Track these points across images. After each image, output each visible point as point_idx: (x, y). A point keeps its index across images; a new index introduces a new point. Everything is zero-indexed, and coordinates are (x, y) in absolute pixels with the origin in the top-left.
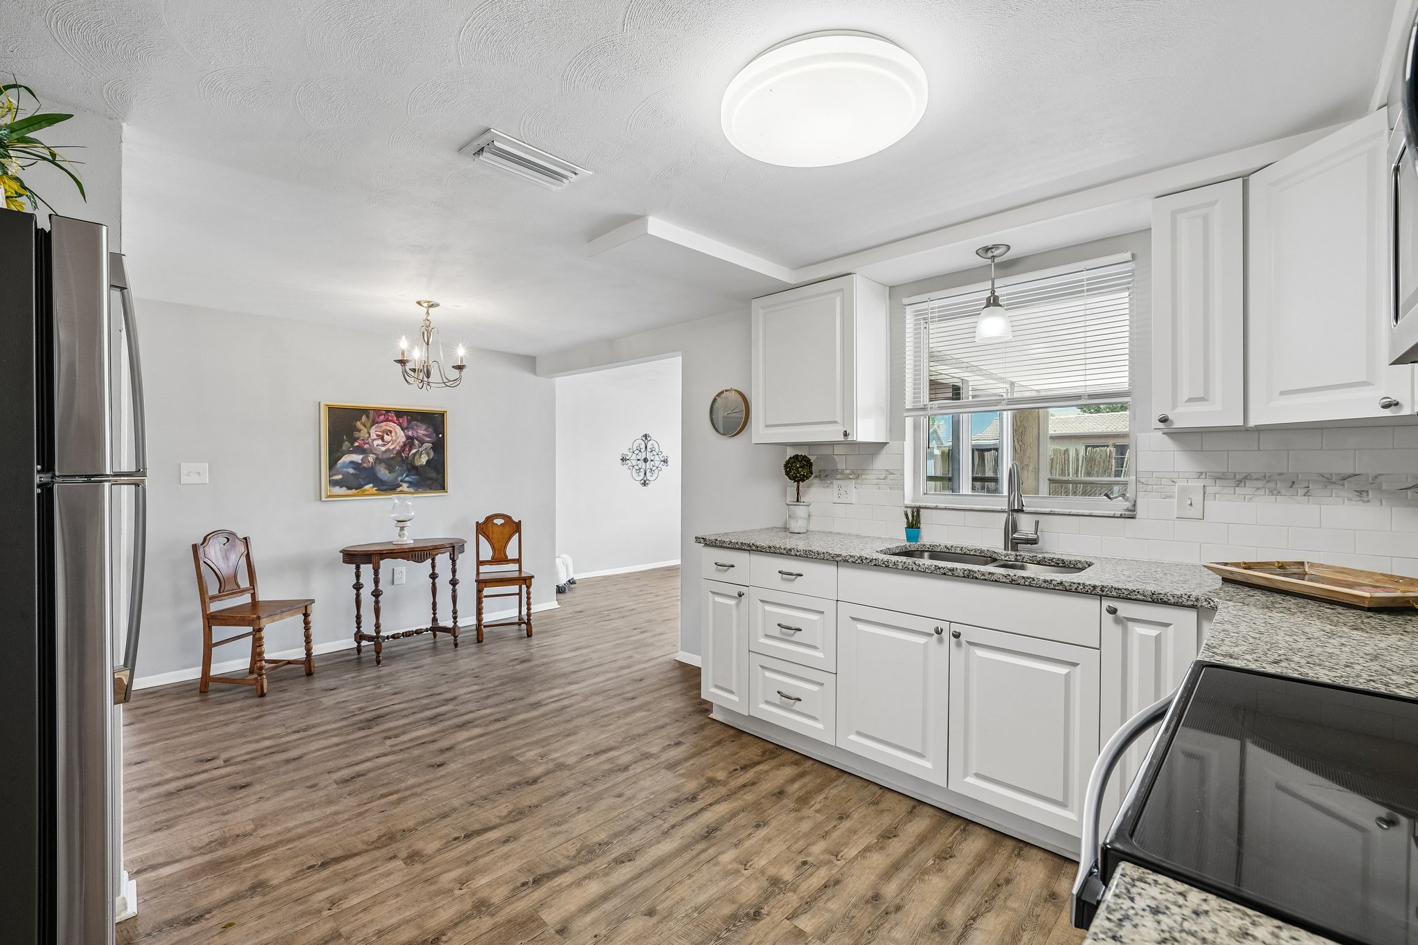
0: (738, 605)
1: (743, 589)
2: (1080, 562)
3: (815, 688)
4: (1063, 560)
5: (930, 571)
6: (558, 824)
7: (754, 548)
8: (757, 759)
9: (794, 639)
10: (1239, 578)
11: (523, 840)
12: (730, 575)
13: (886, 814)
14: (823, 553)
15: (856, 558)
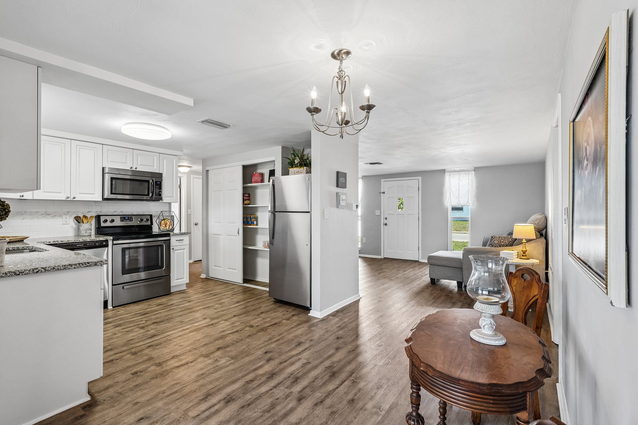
6: (207, 336)
11: (218, 332)
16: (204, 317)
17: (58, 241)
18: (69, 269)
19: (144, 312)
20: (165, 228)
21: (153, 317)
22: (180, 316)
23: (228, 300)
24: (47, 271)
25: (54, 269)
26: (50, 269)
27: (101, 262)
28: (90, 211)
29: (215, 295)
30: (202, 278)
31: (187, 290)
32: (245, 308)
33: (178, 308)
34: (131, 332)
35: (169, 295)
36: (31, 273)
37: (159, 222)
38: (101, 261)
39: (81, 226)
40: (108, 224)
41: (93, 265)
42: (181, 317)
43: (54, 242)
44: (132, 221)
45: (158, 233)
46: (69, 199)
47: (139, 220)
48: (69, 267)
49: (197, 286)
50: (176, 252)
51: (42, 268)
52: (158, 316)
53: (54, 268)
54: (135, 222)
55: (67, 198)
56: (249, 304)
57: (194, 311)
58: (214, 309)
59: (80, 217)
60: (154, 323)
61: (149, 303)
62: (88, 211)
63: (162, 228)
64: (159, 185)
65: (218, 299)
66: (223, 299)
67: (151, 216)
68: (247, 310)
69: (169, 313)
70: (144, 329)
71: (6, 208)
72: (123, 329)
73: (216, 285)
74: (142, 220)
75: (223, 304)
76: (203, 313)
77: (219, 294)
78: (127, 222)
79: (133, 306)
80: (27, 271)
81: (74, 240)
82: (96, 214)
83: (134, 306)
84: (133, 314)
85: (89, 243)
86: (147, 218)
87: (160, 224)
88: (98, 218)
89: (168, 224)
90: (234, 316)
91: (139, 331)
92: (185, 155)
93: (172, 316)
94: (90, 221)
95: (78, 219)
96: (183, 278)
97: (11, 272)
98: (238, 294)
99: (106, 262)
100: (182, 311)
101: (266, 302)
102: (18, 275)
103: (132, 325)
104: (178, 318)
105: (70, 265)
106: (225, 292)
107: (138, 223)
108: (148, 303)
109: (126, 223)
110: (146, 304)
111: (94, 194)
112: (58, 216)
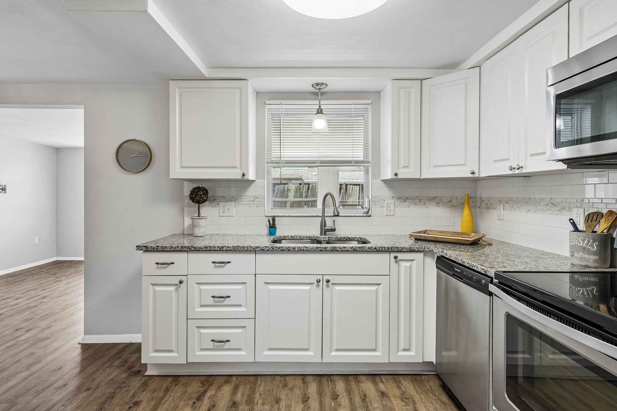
0: (177, 290)
1: (184, 278)
2: (356, 238)
3: (239, 331)
4: (349, 238)
5: (313, 250)
7: (193, 249)
8: (202, 390)
9: (225, 303)
10: (423, 238)
12: (170, 270)
13: (295, 389)
14: (247, 247)
15: (270, 248)
55: (512, 169)
85: (466, 271)
112: (567, 209)
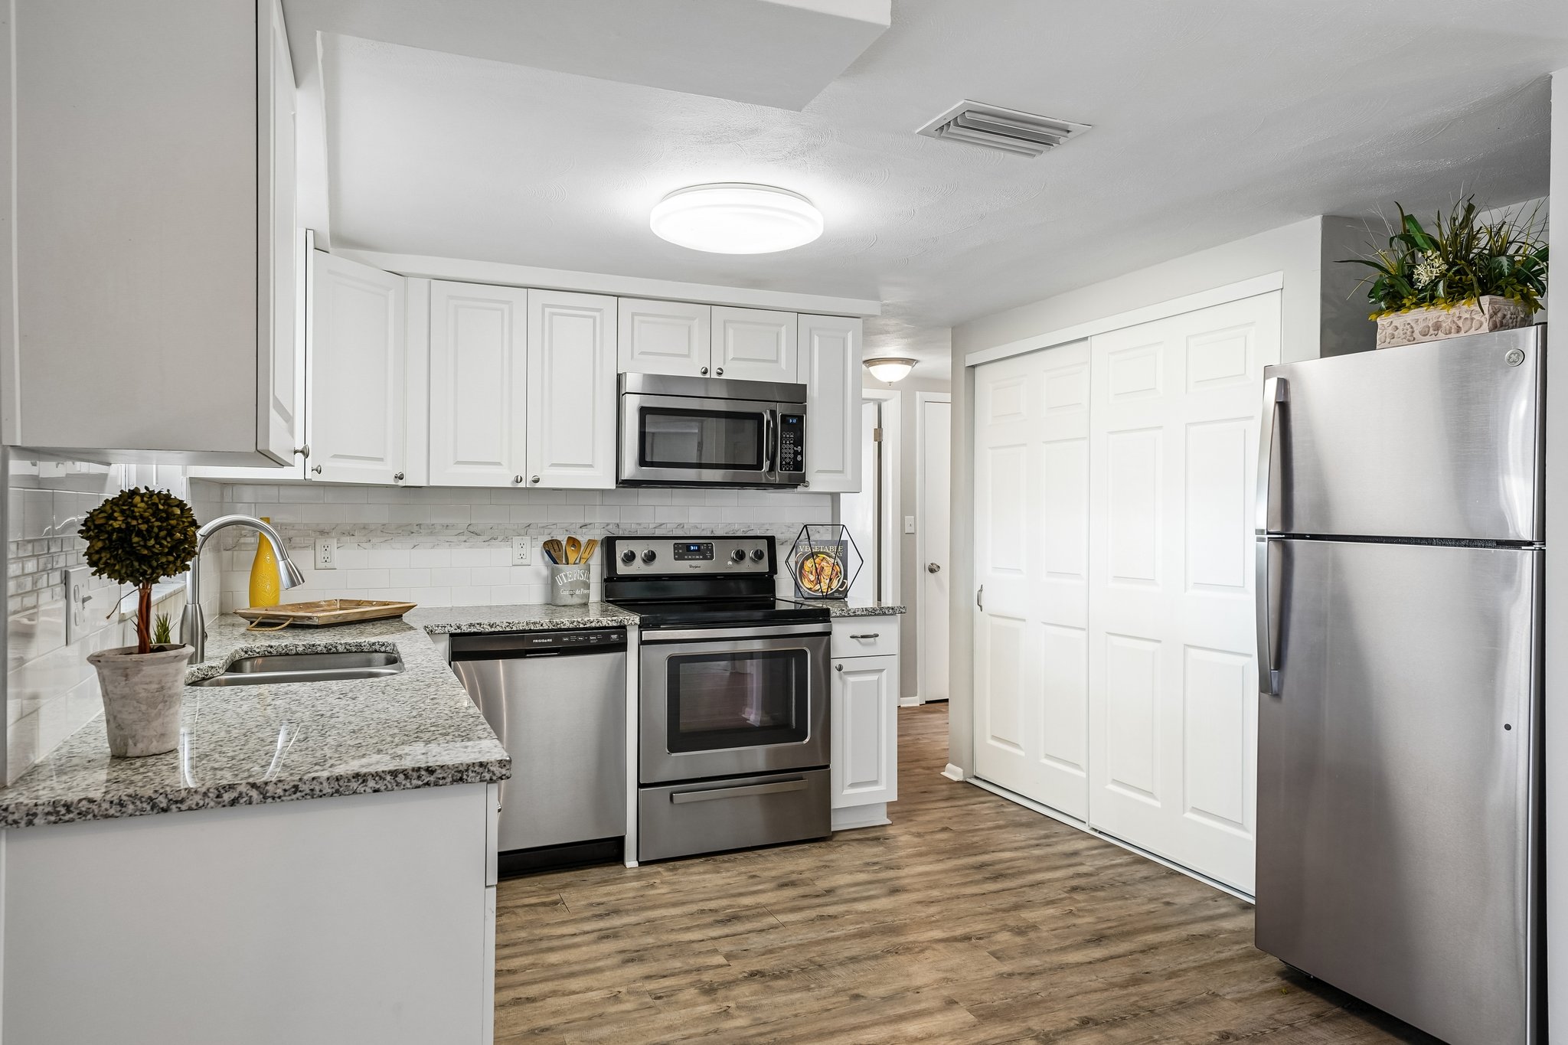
16: (945, 993)
17: (480, 624)
18: (355, 792)
19: (731, 906)
20: (818, 587)
21: (757, 942)
22: (853, 959)
23: (1053, 917)
24: (270, 800)
25: (295, 793)
26: (280, 792)
27: (481, 770)
28: (587, 521)
29: (998, 877)
30: (951, 782)
31: (891, 831)
32: (1135, 981)
33: (848, 912)
34: (668, 1004)
35: (823, 844)
36: (212, 804)
37: (796, 563)
38: (481, 764)
39: (559, 571)
40: (638, 568)
41: (449, 780)
42: (856, 966)
43: (471, 625)
44: (712, 558)
45: (792, 607)
46: (522, 485)
47: (733, 555)
48: (354, 785)
49: (927, 818)
50: (851, 679)
51: (253, 786)
52: (772, 939)
53: (296, 787)
54: (722, 563)
55: (517, 482)
56: (1153, 963)
57: (908, 949)
58: (993, 954)
59: (558, 543)
60: (753, 974)
61: (752, 868)
62: (582, 522)
63: (806, 585)
64: (794, 427)
65: (1009, 900)
66: (1029, 905)
67: (771, 541)
68: (1145, 997)
69: (812, 935)
70: (714, 1001)
71: (173, 527)
72: (648, 977)
73: (1001, 822)
74: (740, 556)
75: (1032, 935)
76: (946, 971)
77: (1013, 876)
78: (694, 563)
79: (701, 869)
80: (197, 798)
81: (527, 624)
82: (605, 534)
83: (705, 873)
84: (694, 908)
85: (568, 636)
86: (760, 548)
87: (801, 573)
88: (609, 544)
89: (828, 570)
90: (1085, 1023)
91: (695, 1005)
92: (886, 312)
93: (823, 954)
94: (586, 555)
95: (552, 550)
96: (875, 782)
97: (140, 799)
98: (1096, 889)
99: (504, 771)
100: (862, 935)
101: (1239, 967)
102: (165, 810)
103: (677, 964)
104: (839, 971)
105: (357, 776)
106: (1039, 870)
107: (730, 567)
108: (750, 868)
109: (691, 566)
110: (743, 869)
111: (591, 466)
112: (500, 538)
